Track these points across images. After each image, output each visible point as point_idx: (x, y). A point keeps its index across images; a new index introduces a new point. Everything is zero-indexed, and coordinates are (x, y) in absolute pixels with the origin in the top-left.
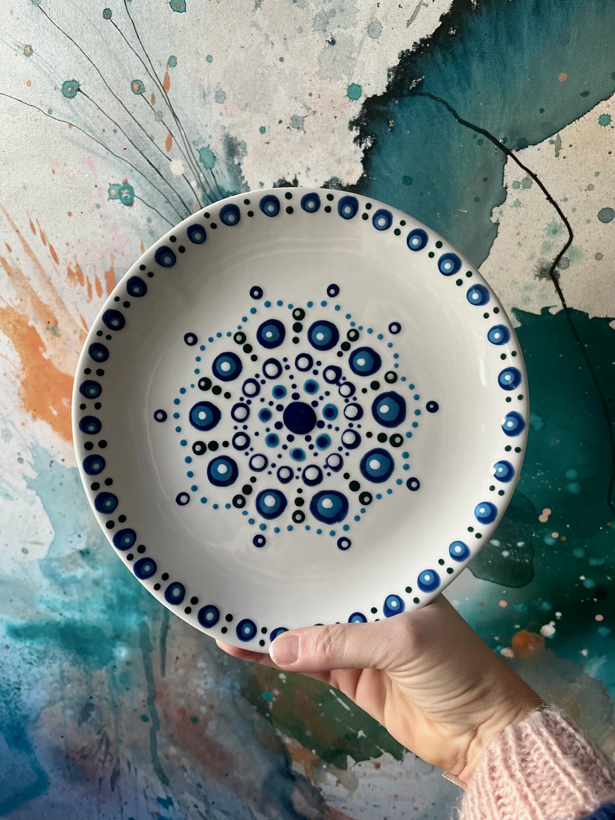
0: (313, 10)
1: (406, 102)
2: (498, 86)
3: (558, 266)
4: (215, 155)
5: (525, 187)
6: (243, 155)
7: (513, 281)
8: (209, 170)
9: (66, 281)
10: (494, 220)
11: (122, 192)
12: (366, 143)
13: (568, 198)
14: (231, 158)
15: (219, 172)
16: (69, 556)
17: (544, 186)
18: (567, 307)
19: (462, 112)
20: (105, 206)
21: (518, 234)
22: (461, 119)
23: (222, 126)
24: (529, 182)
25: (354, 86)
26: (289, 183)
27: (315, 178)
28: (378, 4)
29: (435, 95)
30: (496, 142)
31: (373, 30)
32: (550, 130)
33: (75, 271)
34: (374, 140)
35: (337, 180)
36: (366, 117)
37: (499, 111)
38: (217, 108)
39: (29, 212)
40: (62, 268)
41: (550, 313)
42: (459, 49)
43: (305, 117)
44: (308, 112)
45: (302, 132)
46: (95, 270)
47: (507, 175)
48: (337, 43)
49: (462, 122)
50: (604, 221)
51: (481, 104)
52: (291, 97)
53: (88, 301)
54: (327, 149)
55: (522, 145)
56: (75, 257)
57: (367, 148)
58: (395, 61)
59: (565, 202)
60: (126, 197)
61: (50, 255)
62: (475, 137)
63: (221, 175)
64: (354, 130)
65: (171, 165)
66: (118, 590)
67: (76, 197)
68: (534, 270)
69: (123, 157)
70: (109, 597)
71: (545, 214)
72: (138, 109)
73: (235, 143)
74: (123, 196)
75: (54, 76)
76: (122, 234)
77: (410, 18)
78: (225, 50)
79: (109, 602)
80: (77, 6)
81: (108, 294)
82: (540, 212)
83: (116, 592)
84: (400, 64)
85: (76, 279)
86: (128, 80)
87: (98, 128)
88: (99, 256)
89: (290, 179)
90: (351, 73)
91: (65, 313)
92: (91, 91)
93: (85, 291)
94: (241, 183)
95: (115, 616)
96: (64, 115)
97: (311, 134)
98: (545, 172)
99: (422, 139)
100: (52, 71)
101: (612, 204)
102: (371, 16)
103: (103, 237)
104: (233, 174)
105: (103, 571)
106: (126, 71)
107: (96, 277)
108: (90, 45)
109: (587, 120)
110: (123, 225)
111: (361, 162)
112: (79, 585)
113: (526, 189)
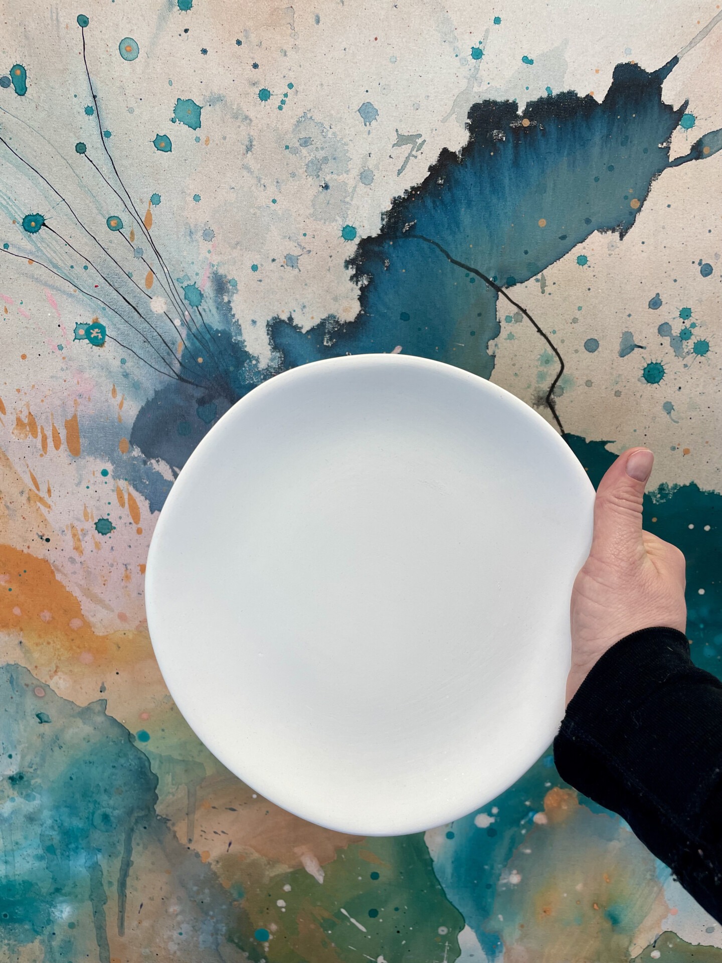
0: (305, 157)
1: (400, 243)
2: (486, 230)
3: (553, 394)
4: (202, 293)
5: (516, 321)
6: (234, 293)
8: (195, 307)
9: (13, 433)
10: (490, 352)
11: (91, 331)
12: (363, 281)
13: (556, 329)
14: (220, 295)
15: (207, 310)
17: (534, 320)
18: (566, 432)
19: (454, 253)
20: (68, 347)
21: (514, 365)
22: (453, 260)
23: (210, 263)
24: (520, 317)
25: (348, 228)
26: (283, 321)
27: (311, 316)
28: (370, 154)
29: (427, 237)
30: (487, 280)
31: (366, 177)
32: (535, 269)
33: (26, 421)
34: (370, 278)
35: (335, 317)
36: (361, 256)
37: (488, 252)
38: (205, 246)
40: (10, 418)
42: (447, 197)
43: (300, 256)
44: (303, 251)
45: (297, 270)
46: (53, 418)
47: (499, 310)
48: (330, 188)
50: (590, 350)
51: (471, 246)
52: (285, 237)
53: (41, 455)
54: (323, 287)
55: (511, 283)
56: (28, 405)
57: (364, 286)
58: (389, 207)
59: (554, 334)
60: (96, 337)
62: (467, 275)
63: (209, 312)
64: (350, 268)
65: (152, 303)
66: (62, 824)
67: (34, 338)
68: (531, 399)
69: (94, 295)
70: (48, 836)
71: (537, 346)
72: (114, 245)
73: (224, 280)
74: (92, 336)
75: (14, 209)
76: (89, 378)
77: (400, 168)
78: (214, 190)
79: (48, 843)
80: (44, 138)
81: (68, 446)
82: (532, 343)
83: (59, 827)
84: (392, 209)
85: (27, 431)
86: (104, 216)
87: (65, 264)
88: (58, 402)
89: (284, 317)
90: (345, 216)
91: (10, 471)
92: (58, 226)
93: (37, 444)
94: (232, 321)
95: (55, 862)
96: (24, 251)
97: (306, 272)
98: (534, 307)
99: (417, 277)
100: (11, 204)
101: (595, 335)
102: (363, 165)
103: (65, 381)
104: (222, 312)
105: (41, 801)
106: (102, 207)
107: (54, 427)
108: (60, 179)
109: (567, 261)
110: (90, 367)
111: (358, 299)
112: (6, 825)
113: (518, 323)
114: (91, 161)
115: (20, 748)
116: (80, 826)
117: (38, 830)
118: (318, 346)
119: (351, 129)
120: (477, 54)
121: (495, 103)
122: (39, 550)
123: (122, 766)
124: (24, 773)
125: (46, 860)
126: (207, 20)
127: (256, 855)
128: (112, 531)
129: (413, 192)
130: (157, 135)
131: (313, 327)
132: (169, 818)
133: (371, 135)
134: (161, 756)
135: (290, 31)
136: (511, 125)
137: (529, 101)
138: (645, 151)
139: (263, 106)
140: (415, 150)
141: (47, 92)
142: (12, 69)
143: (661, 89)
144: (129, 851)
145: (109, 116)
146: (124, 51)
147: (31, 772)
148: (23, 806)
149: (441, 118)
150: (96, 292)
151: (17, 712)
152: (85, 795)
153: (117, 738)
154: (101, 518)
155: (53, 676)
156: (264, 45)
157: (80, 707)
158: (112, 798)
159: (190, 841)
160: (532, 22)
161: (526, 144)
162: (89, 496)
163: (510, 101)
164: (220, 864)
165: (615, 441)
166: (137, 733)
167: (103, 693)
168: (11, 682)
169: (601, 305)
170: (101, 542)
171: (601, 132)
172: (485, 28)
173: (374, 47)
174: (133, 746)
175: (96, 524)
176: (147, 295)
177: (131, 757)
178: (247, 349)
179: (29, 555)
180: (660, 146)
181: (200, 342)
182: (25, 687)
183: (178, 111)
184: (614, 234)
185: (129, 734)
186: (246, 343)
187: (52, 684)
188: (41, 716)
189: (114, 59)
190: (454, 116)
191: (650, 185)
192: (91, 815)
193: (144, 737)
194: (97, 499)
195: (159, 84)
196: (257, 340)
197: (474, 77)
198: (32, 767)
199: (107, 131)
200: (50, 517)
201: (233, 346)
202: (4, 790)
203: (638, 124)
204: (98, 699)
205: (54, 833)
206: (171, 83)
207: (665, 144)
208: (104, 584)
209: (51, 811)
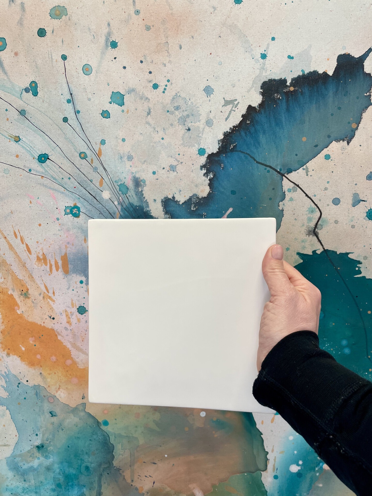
0: (177, 115)
1: (229, 155)
2: (274, 145)
3: (317, 229)
4: (128, 187)
5: (294, 191)
6: (144, 186)
7: (295, 238)
8: (125, 195)
9: (35, 264)
10: (280, 208)
11: (73, 210)
12: (210, 176)
13: (316, 194)
14: (137, 188)
15: (131, 196)
16: (29, 451)
17: (303, 190)
18: (325, 249)
19: (258, 158)
20: (62, 218)
21: (294, 214)
23: (131, 172)
24: (295, 189)
25: (201, 149)
26: (170, 199)
27: (184, 195)
28: (210, 111)
29: (243, 151)
30: (276, 171)
31: (209, 123)
32: (302, 164)
33: (41, 257)
34: (214, 174)
35: (196, 195)
36: (209, 163)
37: (276, 156)
38: (128, 164)
39: (14, 226)
40: (34, 256)
41: (317, 253)
42: (252, 130)
43: (177, 165)
44: (178, 163)
45: (176, 172)
46: (55, 255)
47: (284, 186)
48: (191, 130)
49: (257, 162)
50: (336, 204)
51: (267, 154)
52: (169, 156)
53: (50, 275)
54: (190, 180)
55: (290, 171)
56: (42, 249)
57: (211, 178)
58: (222, 137)
59: (315, 197)
60: (75, 213)
61: (26, 250)
63: (132, 197)
64: (203, 170)
65: (103, 194)
66: (64, 472)
67: (44, 215)
68: (305, 232)
69: (74, 192)
70: (57, 478)
71: (306, 203)
72: (83, 167)
73: (139, 180)
74: (74, 212)
75: (33, 152)
76: (72, 233)
77: (227, 117)
78: (132, 136)
79: (58, 482)
80: (47, 116)
81: (63, 269)
82: (303, 202)
83: (63, 473)
84: (224, 138)
85: (42, 262)
86: (78, 153)
87: (59, 177)
88: (57, 247)
89: (170, 197)
90: (199, 143)
91: (34, 284)
92: (55, 159)
93: (48, 269)
94: (144, 201)
95: (61, 493)
96: (39, 172)
97: (180, 173)
98: (303, 183)
99: (239, 172)
100: (32, 149)
101: (338, 196)
102: (208, 117)
103: (60, 236)
104: (138, 196)
105: (53, 459)
106: (76, 148)
107: (55, 260)
108: (55, 136)
109: (319, 158)
110: (73, 228)
111: (208, 185)
112: (36, 472)
113: (295, 192)
114: (71, 126)
115: (42, 430)
116: (74, 473)
117: (52, 475)
118: (189, 210)
119: (200, 100)
120: (264, 56)
121: (275, 80)
122: (49, 324)
123: (95, 439)
124: (44, 444)
125: (57, 491)
126: (125, 52)
127: (168, 489)
128: (86, 313)
129: (234, 129)
130: (103, 110)
131: (186, 201)
132: (121, 468)
133: (210, 102)
134: (115, 434)
135: (167, 54)
136: (284, 91)
137: (292, 78)
138: (358, 98)
139: (155, 92)
140: (234, 107)
141: (48, 93)
142: (30, 83)
143: (364, 65)
144: (100, 486)
145: (79, 103)
146: (85, 71)
147: (48, 444)
148: (44, 462)
149: (247, 90)
150: (75, 190)
151: (40, 411)
152: (76, 455)
153: (92, 424)
154: (80, 306)
155: (58, 391)
156: (154, 62)
157: (72, 407)
158: (90, 457)
159: (132, 481)
160: (291, 38)
161: (292, 99)
162: (74, 295)
163: (283, 79)
164: (149, 494)
165: (354, 253)
166: (102, 421)
167: (83, 399)
168: (37, 395)
169: (340, 180)
170: (80, 318)
171: (333, 90)
172: (267, 43)
173: (210, 58)
174: (100, 428)
175: (77, 309)
176: (100, 190)
177: (99, 435)
178: (152, 214)
179: (44, 327)
180: (365, 95)
181: (128, 212)
182: (43, 397)
183: (112, 98)
184: (344, 142)
185: (98, 422)
186: (151, 212)
187: (57, 395)
188: (51, 412)
189: (80, 75)
190: (254, 89)
191: (362, 115)
192: (79, 466)
193: (106, 423)
194: (78, 296)
195: (103, 86)
196: (157, 210)
197: (263, 68)
198: (48, 441)
199: (78, 110)
200: (54, 306)
201: (145, 213)
202: (34, 453)
203: (352, 84)
204: (81, 403)
205: (60, 476)
206: (108, 85)
207: (368, 94)
208: (83, 341)
209: (58, 464)
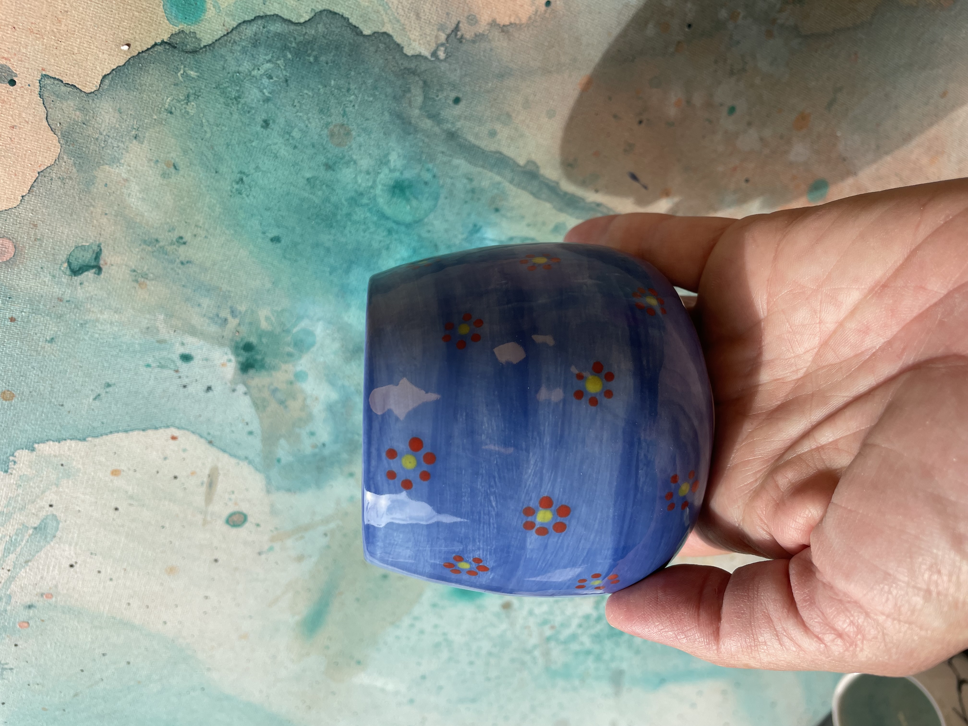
115: (164, 333)
123: (267, 100)
124: (238, 339)
144: (500, 162)
147: (239, 324)
148: (322, 359)
153: (176, 84)
158: (355, 157)
174: (211, 46)
177: (246, 66)
188: (75, 265)
192: (383, 222)
198: (226, 320)
202: (272, 387)
204: (39, 99)
